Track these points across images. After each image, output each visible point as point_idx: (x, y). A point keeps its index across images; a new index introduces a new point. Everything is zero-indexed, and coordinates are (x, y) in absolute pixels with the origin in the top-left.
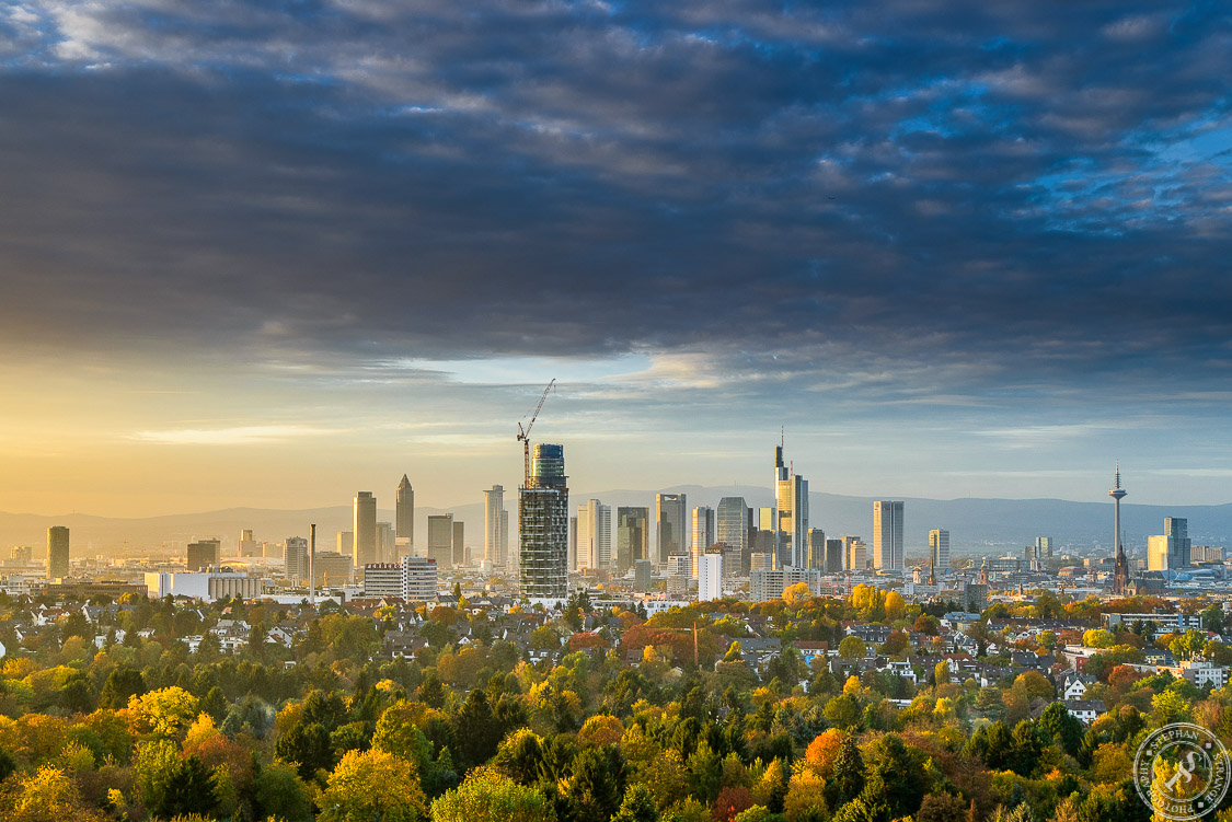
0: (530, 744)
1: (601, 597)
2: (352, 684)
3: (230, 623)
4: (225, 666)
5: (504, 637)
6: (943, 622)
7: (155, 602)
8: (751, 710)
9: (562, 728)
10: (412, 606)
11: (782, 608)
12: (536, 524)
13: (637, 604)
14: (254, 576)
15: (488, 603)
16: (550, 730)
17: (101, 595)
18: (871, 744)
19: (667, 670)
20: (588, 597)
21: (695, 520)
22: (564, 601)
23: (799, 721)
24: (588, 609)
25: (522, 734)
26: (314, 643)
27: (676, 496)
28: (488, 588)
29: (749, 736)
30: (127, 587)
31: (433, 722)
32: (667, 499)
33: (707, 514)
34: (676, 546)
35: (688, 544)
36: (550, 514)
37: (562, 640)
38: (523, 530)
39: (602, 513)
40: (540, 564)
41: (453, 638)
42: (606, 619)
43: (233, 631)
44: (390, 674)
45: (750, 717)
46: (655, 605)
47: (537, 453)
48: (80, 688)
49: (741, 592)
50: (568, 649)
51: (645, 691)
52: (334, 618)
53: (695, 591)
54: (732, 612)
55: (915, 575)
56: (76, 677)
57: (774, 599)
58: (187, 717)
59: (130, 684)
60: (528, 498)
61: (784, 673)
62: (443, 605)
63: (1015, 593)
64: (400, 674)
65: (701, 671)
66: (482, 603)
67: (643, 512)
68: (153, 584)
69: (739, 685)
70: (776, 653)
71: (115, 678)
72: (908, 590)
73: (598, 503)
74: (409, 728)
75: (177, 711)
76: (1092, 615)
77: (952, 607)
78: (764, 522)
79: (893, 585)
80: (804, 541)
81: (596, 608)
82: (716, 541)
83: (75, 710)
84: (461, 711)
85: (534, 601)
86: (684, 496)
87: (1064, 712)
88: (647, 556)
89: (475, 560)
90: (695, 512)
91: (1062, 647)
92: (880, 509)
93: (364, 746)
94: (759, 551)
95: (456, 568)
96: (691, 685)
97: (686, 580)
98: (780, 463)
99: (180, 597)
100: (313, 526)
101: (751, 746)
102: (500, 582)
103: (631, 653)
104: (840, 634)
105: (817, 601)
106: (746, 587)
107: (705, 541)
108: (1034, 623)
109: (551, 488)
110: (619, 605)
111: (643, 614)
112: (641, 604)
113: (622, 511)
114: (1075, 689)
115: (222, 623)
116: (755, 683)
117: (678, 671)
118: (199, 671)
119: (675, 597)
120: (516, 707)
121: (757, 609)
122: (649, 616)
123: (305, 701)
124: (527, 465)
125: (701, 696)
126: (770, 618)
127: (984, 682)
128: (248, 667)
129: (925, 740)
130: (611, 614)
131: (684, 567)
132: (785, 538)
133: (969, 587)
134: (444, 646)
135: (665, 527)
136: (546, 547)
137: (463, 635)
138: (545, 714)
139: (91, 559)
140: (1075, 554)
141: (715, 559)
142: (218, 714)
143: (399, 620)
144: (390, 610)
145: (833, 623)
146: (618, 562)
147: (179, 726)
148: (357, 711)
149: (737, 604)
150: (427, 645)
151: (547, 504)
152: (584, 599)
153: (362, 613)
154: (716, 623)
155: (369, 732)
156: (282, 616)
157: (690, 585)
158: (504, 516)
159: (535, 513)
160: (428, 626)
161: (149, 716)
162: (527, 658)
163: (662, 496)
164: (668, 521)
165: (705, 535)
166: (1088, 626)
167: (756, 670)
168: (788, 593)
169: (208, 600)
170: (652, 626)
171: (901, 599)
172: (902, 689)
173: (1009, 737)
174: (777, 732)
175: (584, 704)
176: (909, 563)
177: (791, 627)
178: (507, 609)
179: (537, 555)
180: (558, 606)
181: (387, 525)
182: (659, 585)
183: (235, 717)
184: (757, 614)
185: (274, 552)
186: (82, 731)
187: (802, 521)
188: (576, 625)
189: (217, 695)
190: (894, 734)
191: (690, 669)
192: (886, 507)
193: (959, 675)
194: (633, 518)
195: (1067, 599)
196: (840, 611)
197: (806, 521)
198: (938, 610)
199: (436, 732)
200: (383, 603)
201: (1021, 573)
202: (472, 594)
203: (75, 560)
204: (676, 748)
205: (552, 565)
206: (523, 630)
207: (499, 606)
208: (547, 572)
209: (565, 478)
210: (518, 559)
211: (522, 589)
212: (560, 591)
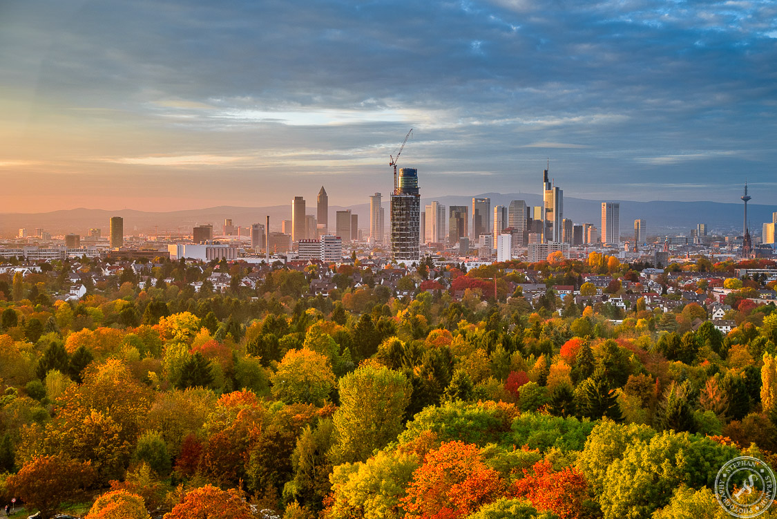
0: (397, 346)
1: (439, 260)
2: (291, 310)
3: (219, 274)
4: (216, 300)
5: (382, 283)
6: (642, 274)
7: (174, 261)
8: (527, 326)
9: (416, 337)
10: (326, 265)
11: (547, 266)
12: (400, 216)
13: (461, 264)
14: (233, 246)
15: (372, 263)
16: (409, 337)
17: (142, 258)
18: (598, 347)
19: (479, 303)
20: (432, 259)
21: (496, 214)
22: (417, 262)
23: (556, 333)
24: (432, 267)
25: (392, 340)
26: (268, 286)
27: (484, 199)
28: (372, 254)
29: (527, 341)
30: (158, 253)
31: (340, 333)
32: (479, 201)
33: (503, 210)
34: (484, 230)
35: (491, 228)
36: (409, 210)
37: (416, 285)
38: (393, 219)
39: (440, 210)
40: (403, 240)
41: (351, 283)
42: (441, 272)
43: (221, 279)
44: (314, 305)
45: (527, 330)
46: (472, 264)
47: (401, 173)
48: (130, 312)
49: (523, 256)
50: (420, 290)
51: (465, 315)
52: (281, 271)
53: (495, 255)
54: (517, 268)
55: (626, 247)
56: (128, 306)
57: (542, 261)
58: (194, 329)
59: (159, 310)
60: (396, 200)
61: (547, 304)
62: (345, 264)
63: (684, 257)
64: (320, 304)
65: (498, 303)
66: (369, 263)
67: (465, 209)
68: (173, 251)
69: (521, 311)
70: (543, 293)
71: (151, 307)
72: (621, 256)
73: (438, 203)
74: (325, 337)
75: (187, 326)
76: (730, 270)
77: (647, 266)
78: (537, 215)
79: (612, 252)
80: (560, 226)
81: (436, 266)
82: (508, 226)
83: (128, 325)
84: (356, 326)
85: (399, 262)
86: (489, 199)
87: (712, 327)
88: (467, 235)
89: (365, 238)
90: (496, 209)
91: (711, 289)
92: (605, 207)
93: (299, 347)
94: (533, 232)
95: (353, 242)
96: (492, 312)
97: (490, 249)
98: (546, 180)
99: (189, 259)
100: (268, 217)
101: (527, 348)
102: (379, 250)
103: (458, 292)
104: (581, 281)
105: (568, 262)
106: (526, 253)
107: (501, 226)
108: (696, 274)
109: (410, 194)
110: (450, 264)
111: (464, 269)
112: (463, 264)
113: (452, 208)
114: (719, 313)
115: (214, 274)
116: (530, 310)
117: (485, 303)
118: (201, 303)
119: (483, 259)
120: (389, 324)
121: (532, 267)
122: (468, 271)
123: (263, 321)
124: (395, 181)
125: (498, 318)
126: (540, 272)
127: (665, 309)
128: (230, 300)
129: (631, 344)
130: (445, 270)
131: (489, 241)
132: (549, 225)
133: (658, 254)
134: (346, 289)
135: (478, 218)
136: (407, 229)
137: (357, 282)
138: (406, 328)
139: (136, 236)
140: (720, 234)
141: (507, 237)
142: (213, 329)
143: (320, 273)
144: (313, 267)
145: (577, 274)
146: (450, 238)
147: (189, 335)
148: (295, 327)
149: (520, 264)
150: (336, 287)
151: (407, 204)
152: (429, 261)
153: (298, 269)
154: (507, 275)
155: (302, 338)
156: (250, 270)
157: (493, 252)
158: (382, 211)
159: (400, 209)
160: (336, 276)
161: (171, 329)
162: (395, 295)
163: (476, 200)
164: (480, 214)
165: (501, 222)
166: (727, 276)
167: (531, 303)
168: (550, 257)
169: (205, 260)
170: (469, 276)
171: (617, 261)
172: (617, 313)
173: (679, 341)
174: (542, 340)
175: (429, 323)
176: (622, 239)
177: (552, 278)
178: (383, 266)
179: (401, 235)
180: (414, 264)
181: (312, 217)
182: (474, 253)
183: (222, 330)
184: (531, 269)
185: (245, 233)
186: (132, 337)
187: (559, 214)
188: (424, 275)
189: (211, 317)
190: (612, 340)
191: (492, 302)
192: (609, 206)
193: (651, 306)
194: (459, 213)
195: (714, 260)
196: (581, 268)
197: (561, 214)
198: (639, 267)
199: (341, 339)
200: (310, 263)
201: (688, 245)
202: (363, 257)
203: (126, 237)
204: (483, 347)
205: (410, 241)
206: (393, 279)
207: (378, 264)
208: (408, 245)
209: (418, 188)
210: (391, 237)
211: (392, 255)
212: (415, 256)
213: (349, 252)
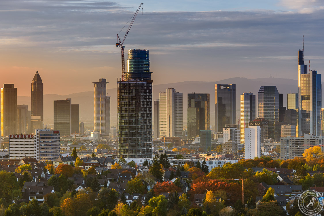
1: (177, 157)
5: (108, 185)
10: (42, 164)
11: (303, 164)
12: (129, 105)
13: (201, 162)
15: (96, 161)
19: (223, 208)
20: (167, 157)
21: (242, 103)
22: (150, 160)
24: (167, 166)
27: (228, 86)
28: (96, 151)
32: (222, 87)
33: (250, 98)
34: (229, 121)
35: (237, 120)
36: (140, 99)
37: (149, 188)
38: (121, 110)
39: (176, 97)
40: (133, 134)
41: (71, 186)
42: (180, 172)
46: (214, 162)
47: (130, 55)
49: (274, 152)
50: (153, 194)
53: (242, 152)
54: (268, 167)
57: (297, 158)
60: (124, 87)
62: (64, 163)
65: (246, 208)
66: (92, 161)
67: (205, 97)
73: (174, 90)
78: (291, 104)
80: (319, 117)
81: (172, 164)
82: (257, 117)
85: (128, 160)
86: (234, 86)
88: (208, 129)
89: (87, 132)
90: (242, 97)
94: (286, 124)
95: (73, 137)
97: (236, 144)
98: (301, 62)
102: (105, 146)
106: (278, 149)
107: (249, 117)
109: (140, 80)
110: (189, 163)
111: (205, 169)
112: (204, 162)
113: (191, 96)
117: (230, 209)
119: (228, 156)
121: (285, 165)
122: (210, 170)
124: (123, 65)
126: (294, 171)
130: (183, 169)
131: (235, 135)
132: (305, 114)
134: (65, 192)
135: (221, 108)
136: (137, 122)
137: (79, 185)
141: (255, 129)
143: (33, 174)
144: (27, 167)
146: (188, 132)
149: (272, 161)
150: (53, 191)
151: (137, 92)
153: (7, 169)
154: (257, 175)
157: (239, 148)
158: (107, 100)
159: (129, 98)
160: (54, 178)
162: (124, 200)
163: (219, 86)
164: (223, 103)
165: (249, 113)
167: (285, 208)
168: (307, 153)
170: (211, 178)
177: (309, 177)
178: (110, 166)
179: (130, 128)
180: (146, 163)
181: (25, 107)
182: (217, 148)
184: (285, 168)
187: (317, 103)
188: (157, 175)
191: (238, 207)
194: (198, 101)
197: (320, 103)
200: (22, 162)
202: (85, 156)
205: (141, 135)
206: (121, 181)
207: (104, 164)
208: (138, 140)
209: (150, 73)
210: (118, 130)
211: (120, 152)
212: (147, 153)
213: (68, 149)
